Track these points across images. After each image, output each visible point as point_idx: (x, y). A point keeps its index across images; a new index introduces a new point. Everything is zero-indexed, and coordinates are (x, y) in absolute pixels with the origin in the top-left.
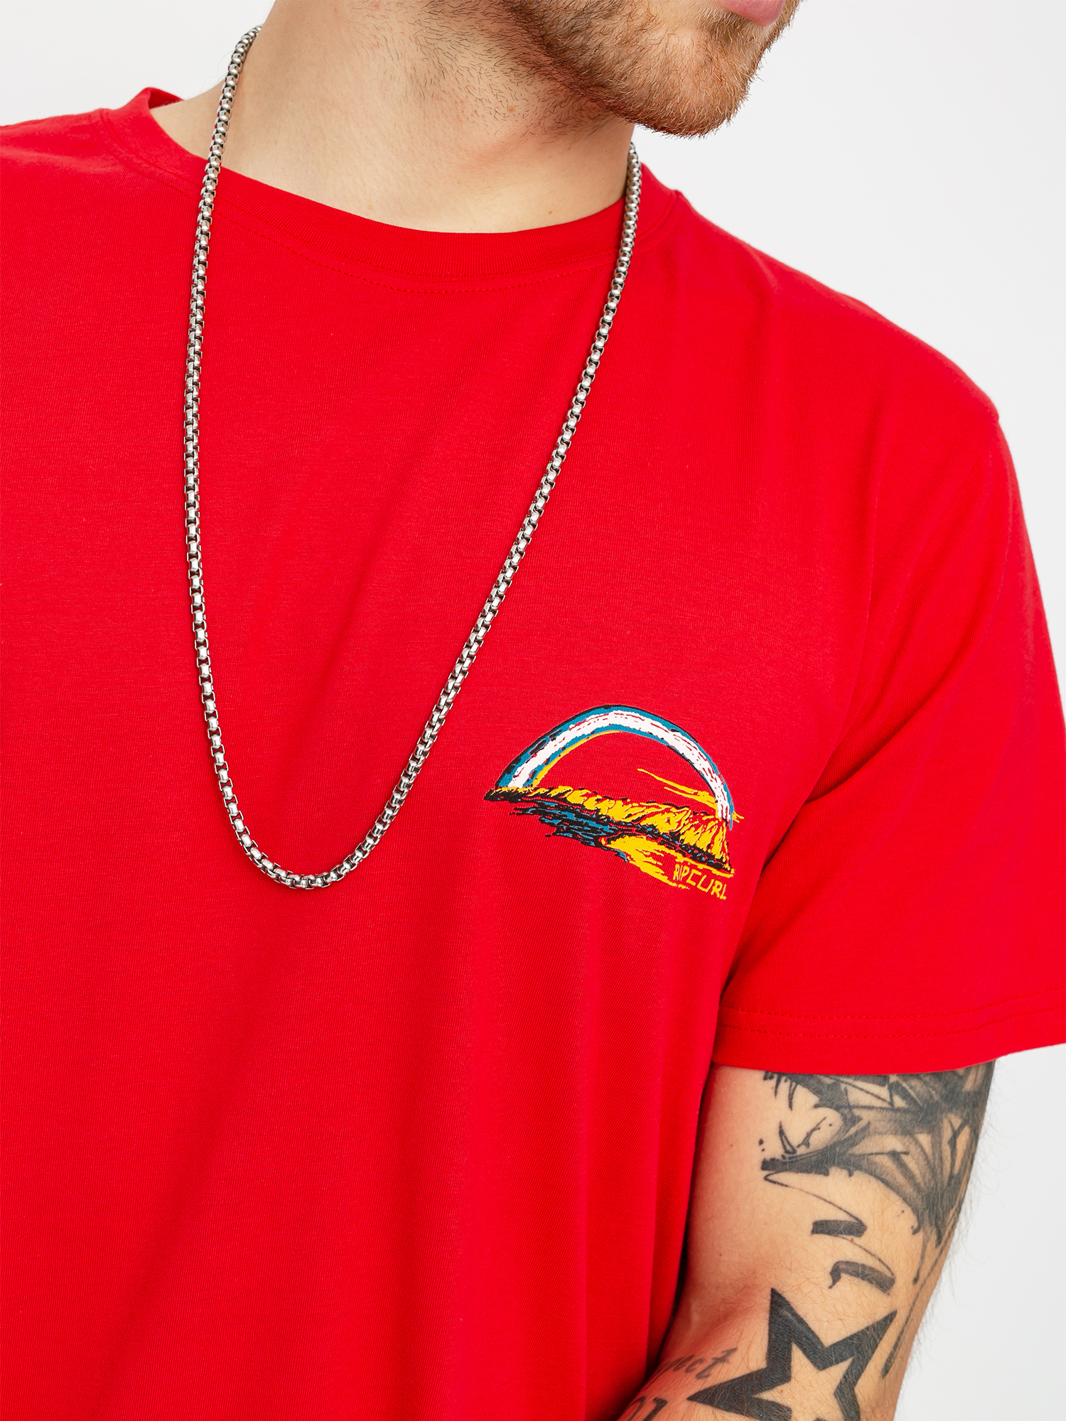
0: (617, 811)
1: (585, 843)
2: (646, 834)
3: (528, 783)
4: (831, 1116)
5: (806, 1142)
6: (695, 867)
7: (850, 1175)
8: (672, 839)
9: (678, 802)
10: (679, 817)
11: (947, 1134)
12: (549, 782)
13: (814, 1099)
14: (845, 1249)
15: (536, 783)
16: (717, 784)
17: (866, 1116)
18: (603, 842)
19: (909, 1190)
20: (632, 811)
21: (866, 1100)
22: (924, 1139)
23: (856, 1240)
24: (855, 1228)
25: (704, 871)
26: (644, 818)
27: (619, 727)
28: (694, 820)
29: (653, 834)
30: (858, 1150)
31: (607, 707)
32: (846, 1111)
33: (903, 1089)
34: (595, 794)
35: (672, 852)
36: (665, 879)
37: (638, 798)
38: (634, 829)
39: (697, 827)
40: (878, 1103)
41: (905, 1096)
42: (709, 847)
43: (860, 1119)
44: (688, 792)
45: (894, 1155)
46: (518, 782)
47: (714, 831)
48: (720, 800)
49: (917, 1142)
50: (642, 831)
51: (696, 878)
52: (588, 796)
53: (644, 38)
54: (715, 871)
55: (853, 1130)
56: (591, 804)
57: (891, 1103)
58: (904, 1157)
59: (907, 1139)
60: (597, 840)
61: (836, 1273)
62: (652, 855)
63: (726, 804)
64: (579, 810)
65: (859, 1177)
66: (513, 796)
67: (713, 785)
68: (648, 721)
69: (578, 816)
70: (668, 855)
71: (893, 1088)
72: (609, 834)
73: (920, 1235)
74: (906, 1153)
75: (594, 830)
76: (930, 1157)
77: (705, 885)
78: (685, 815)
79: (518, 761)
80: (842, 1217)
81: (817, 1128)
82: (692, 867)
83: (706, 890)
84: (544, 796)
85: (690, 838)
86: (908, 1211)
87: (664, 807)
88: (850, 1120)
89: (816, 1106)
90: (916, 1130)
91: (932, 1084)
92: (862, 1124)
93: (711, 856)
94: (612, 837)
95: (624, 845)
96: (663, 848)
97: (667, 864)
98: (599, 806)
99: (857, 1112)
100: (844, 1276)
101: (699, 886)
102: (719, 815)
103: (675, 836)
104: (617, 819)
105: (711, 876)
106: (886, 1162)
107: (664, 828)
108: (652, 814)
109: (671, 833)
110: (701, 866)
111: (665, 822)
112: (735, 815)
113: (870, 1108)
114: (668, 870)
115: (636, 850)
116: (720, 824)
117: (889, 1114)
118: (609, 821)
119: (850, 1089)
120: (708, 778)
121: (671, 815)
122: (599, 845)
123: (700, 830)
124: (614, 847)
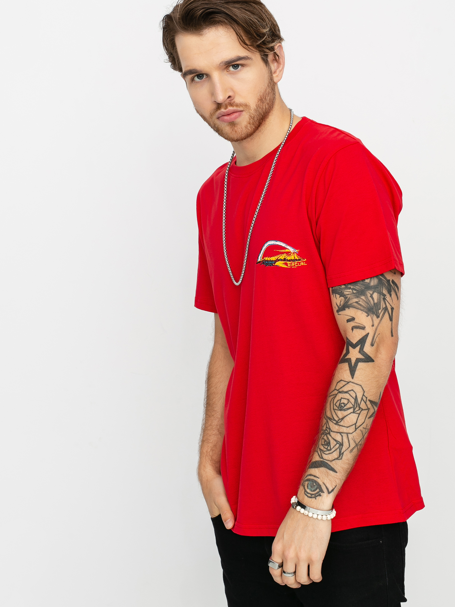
0: (273, 258)
2: (280, 260)
3: (261, 259)
4: (342, 298)
6: (295, 263)
7: (349, 309)
8: (285, 260)
9: (283, 253)
10: (284, 255)
11: (369, 295)
12: (263, 258)
13: (339, 296)
14: (352, 324)
16: (288, 247)
17: (349, 296)
18: (274, 265)
19: (362, 308)
20: (276, 258)
21: (347, 293)
22: (363, 297)
23: (354, 321)
24: (353, 319)
25: (297, 262)
26: (278, 258)
27: (269, 245)
28: (287, 255)
29: (281, 260)
30: (349, 303)
31: (267, 242)
32: (345, 296)
33: (355, 289)
34: (269, 257)
35: (286, 262)
36: (287, 267)
37: (276, 255)
38: (278, 260)
39: (289, 256)
40: (350, 293)
41: (355, 290)
42: (294, 258)
43: (347, 297)
44: (283, 251)
45: (356, 302)
46: (259, 260)
47: (293, 255)
48: (291, 249)
49: (361, 298)
50: (279, 260)
51: (297, 264)
52: (268, 258)
54: (299, 261)
55: (347, 300)
56: (269, 259)
57: (353, 292)
58: (359, 302)
59: (358, 298)
60: (272, 265)
61: (352, 329)
62: (283, 264)
63: (293, 250)
64: (267, 261)
65: (351, 309)
66: (259, 262)
67: (287, 248)
68: (273, 242)
69: (268, 262)
70: (285, 263)
71: (353, 289)
72: (274, 263)
73: (369, 317)
74: (359, 301)
75: (271, 263)
76: (366, 301)
77: (300, 264)
78: (285, 255)
79: (258, 257)
80: (350, 317)
81: (341, 301)
82: (294, 263)
83: (301, 265)
84: (263, 260)
85: (289, 258)
86: (364, 312)
87: (281, 255)
88: (346, 298)
89: (340, 297)
90: (360, 296)
91: (361, 286)
92: (348, 298)
93: (296, 259)
94: (275, 263)
95: (277, 264)
96: (284, 262)
97: (286, 264)
98: (270, 259)
99: (346, 296)
100: (354, 329)
101: (299, 265)
102: (292, 252)
103: (285, 259)
104: (274, 260)
105: (299, 263)
106: (355, 304)
107: (282, 258)
108: (279, 257)
109: (284, 259)
110: (296, 262)
111: (282, 257)
112: (297, 251)
113: (348, 294)
114: (287, 265)
115: (280, 264)
116: (294, 253)
117: (353, 294)
118: (273, 261)
119: (344, 292)
120: (286, 247)
121: (282, 256)
122: (273, 265)
123: (290, 256)
124: (276, 264)
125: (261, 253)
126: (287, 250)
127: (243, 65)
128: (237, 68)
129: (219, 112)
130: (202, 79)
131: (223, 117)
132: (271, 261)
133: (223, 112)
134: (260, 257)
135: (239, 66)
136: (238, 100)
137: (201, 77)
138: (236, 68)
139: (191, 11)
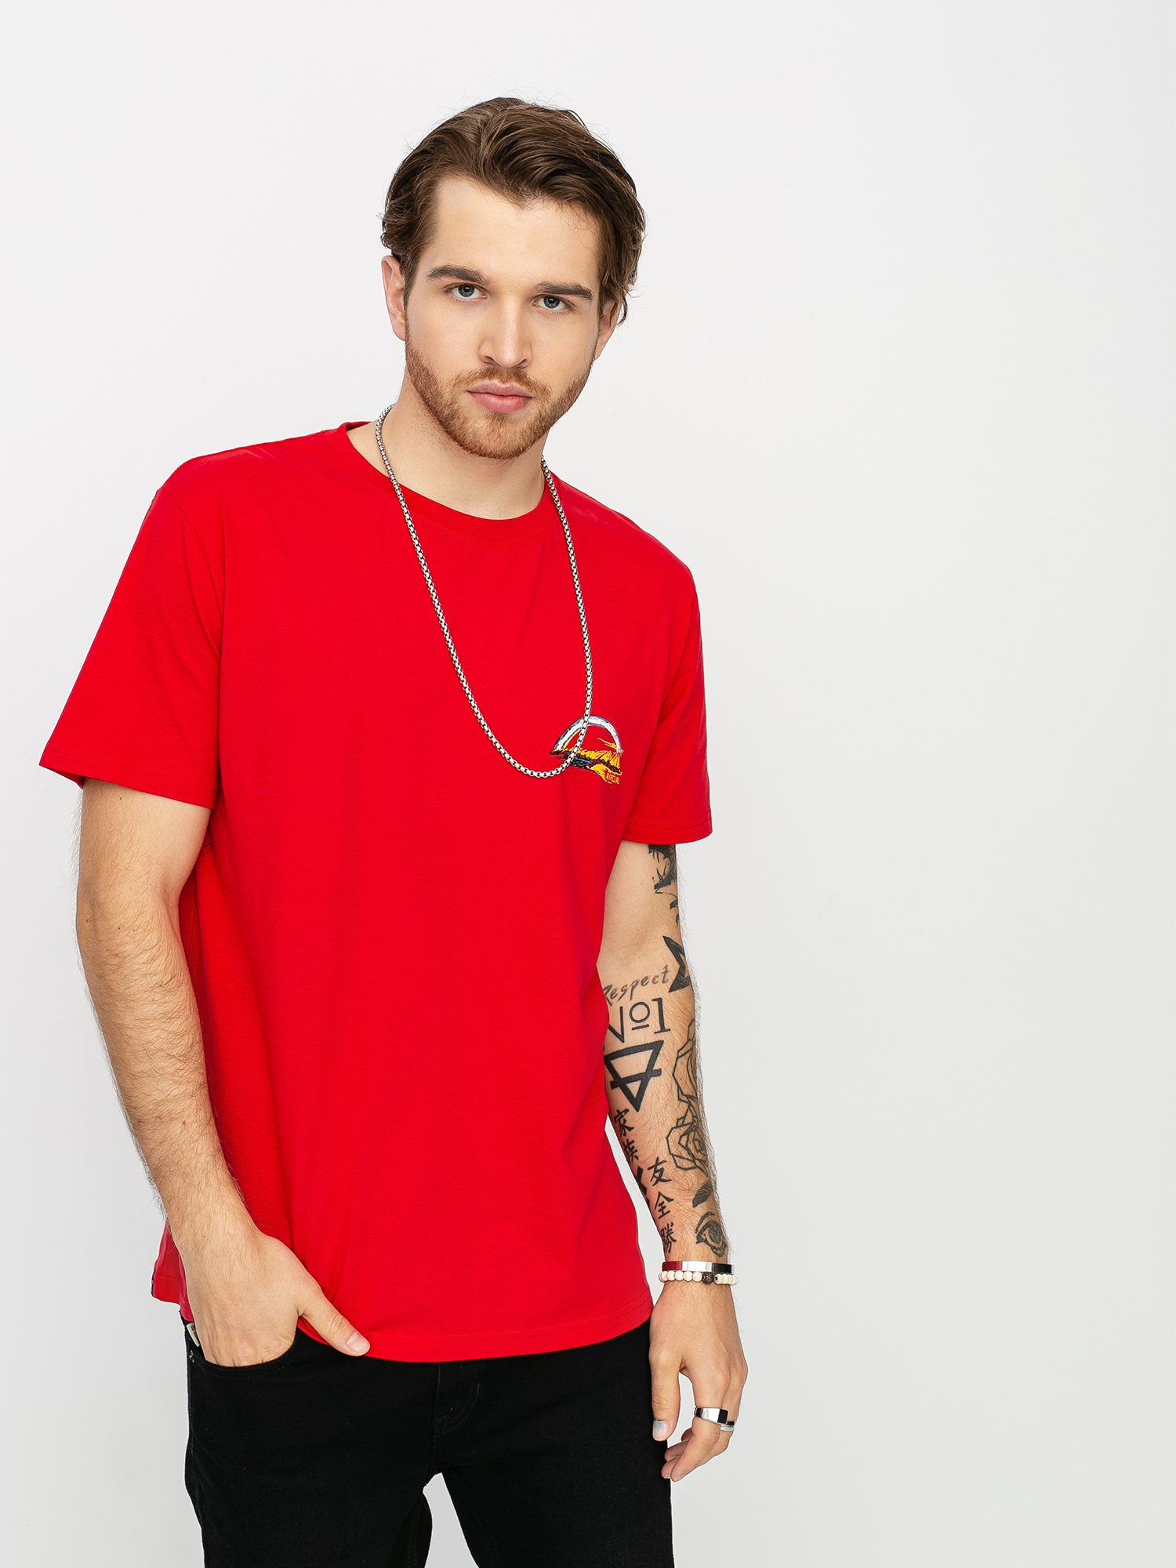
0: (592, 755)
1: (581, 767)
3: (562, 748)
5: (664, 874)
6: (613, 774)
8: (607, 763)
9: (608, 749)
10: (608, 754)
15: (565, 747)
16: (617, 740)
20: (596, 755)
26: (599, 757)
27: (590, 724)
28: (612, 755)
29: (603, 763)
34: (584, 749)
35: (608, 768)
36: (605, 779)
37: (598, 750)
38: (599, 761)
39: (613, 758)
42: (616, 765)
44: (610, 745)
46: (559, 748)
47: (617, 758)
53: (465, 426)
54: (617, 774)
56: (583, 753)
60: (584, 766)
62: (603, 770)
63: (621, 747)
66: (558, 752)
68: (602, 720)
70: (607, 770)
75: (584, 762)
79: (559, 739)
84: (567, 749)
85: (611, 762)
87: (604, 751)
93: (616, 768)
94: (591, 766)
95: (595, 768)
96: (605, 767)
97: (606, 773)
101: (614, 780)
102: (619, 752)
104: (593, 758)
108: (601, 755)
109: (607, 761)
111: (604, 756)
112: (624, 752)
114: (606, 775)
115: (599, 769)
116: (619, 755)
118: (590, 759)
120: (614, 737)
122: (588, 769)
124: (592, 768)
125: (567, 736)
126: (613, 746)
127: (570, 307)
128: (554, 304)
129: (486, 382)
130: (471, 295)
131: (486, 396)
132: (585, 759)
133: (496, 385)
134: (561, 742)
135: (561, 302)
136: (534, 373)
137: (467, 291)
138: (550, 305)
139: (525, 154)
